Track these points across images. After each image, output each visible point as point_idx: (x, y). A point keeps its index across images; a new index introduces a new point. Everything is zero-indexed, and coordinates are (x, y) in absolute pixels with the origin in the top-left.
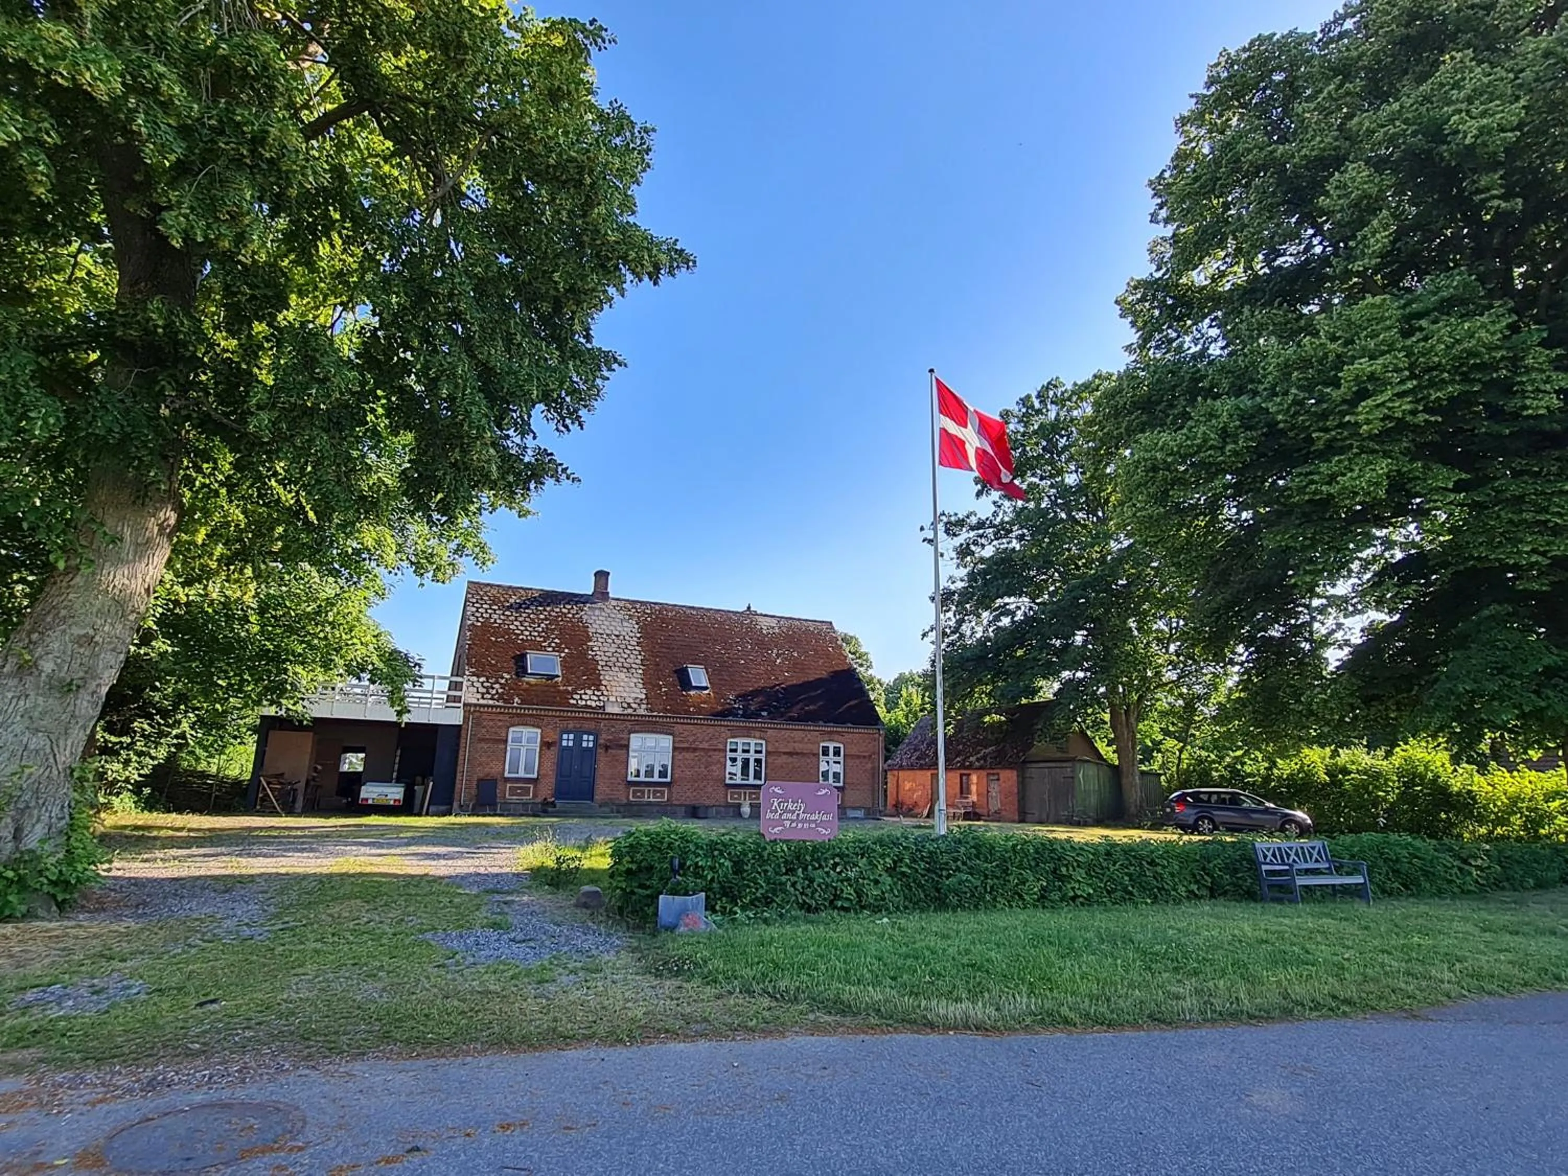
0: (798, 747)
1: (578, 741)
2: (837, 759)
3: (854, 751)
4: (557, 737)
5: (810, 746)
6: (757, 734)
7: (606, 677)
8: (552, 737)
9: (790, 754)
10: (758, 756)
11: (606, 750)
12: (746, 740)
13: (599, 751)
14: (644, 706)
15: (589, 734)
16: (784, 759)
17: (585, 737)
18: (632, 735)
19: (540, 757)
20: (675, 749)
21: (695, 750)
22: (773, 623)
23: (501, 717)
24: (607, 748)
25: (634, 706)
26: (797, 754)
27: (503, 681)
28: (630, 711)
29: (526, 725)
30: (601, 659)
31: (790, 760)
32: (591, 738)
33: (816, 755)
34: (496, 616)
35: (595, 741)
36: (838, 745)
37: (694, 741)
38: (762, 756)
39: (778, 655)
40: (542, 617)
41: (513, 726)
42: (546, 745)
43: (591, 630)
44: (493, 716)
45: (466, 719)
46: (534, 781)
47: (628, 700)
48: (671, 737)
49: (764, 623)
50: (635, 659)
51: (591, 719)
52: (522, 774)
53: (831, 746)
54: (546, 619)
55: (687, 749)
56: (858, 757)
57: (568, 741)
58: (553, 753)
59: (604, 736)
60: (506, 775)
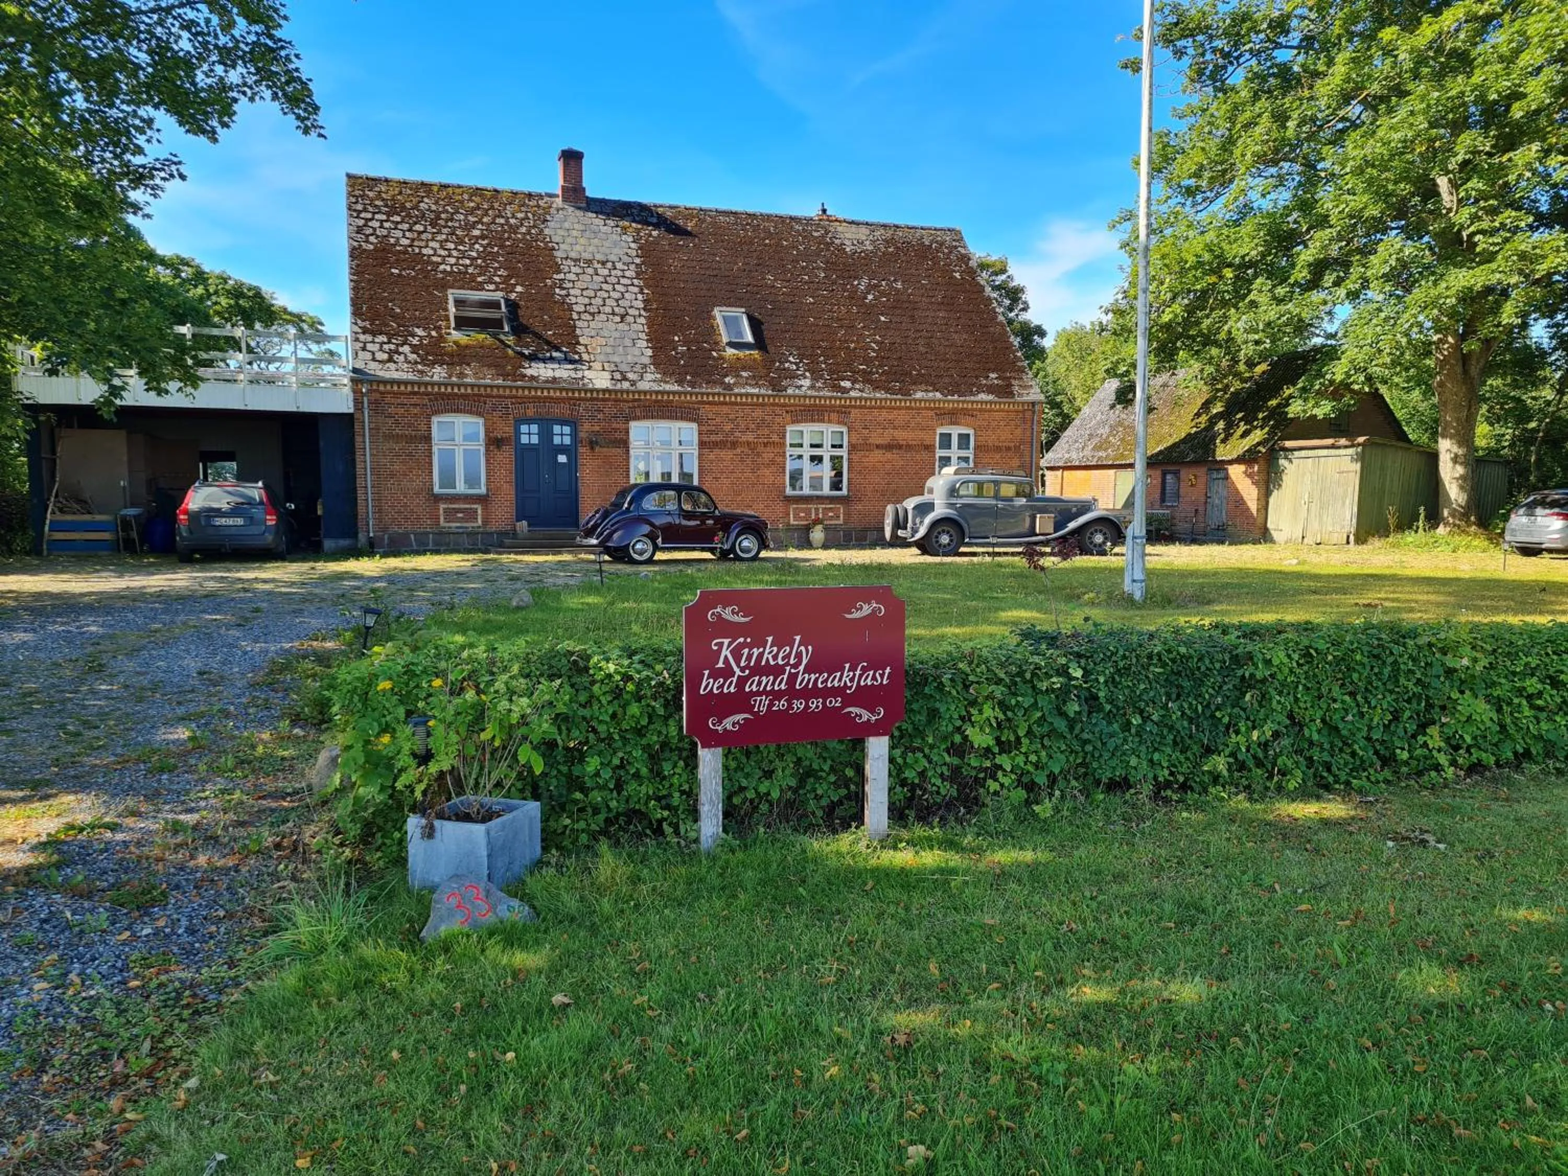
0: (902, 436)
1: (546, 435)
2: (963, 453)
3: (991, 439)
4: (511, 430)
5: (921, 435)
6: (834, 416)
7: (586, 331)
8: (504, 429)
9: (889, 447)
10: (837, 452)
11: (592, 448)
12: (817, 427)
13: (581, 450)
14: (648, 377)
15: (563, 423)
16: (877, 455)
17: (557, 429)
18: (633, 425)
19: (487, 461)
20: (702, 444)
21: (734, 445)
22: (862, 234)
23: (415, 400)
24: (592, 445)
25: (631, 376)
26: (900, 447)
27: (415, 341)
28: (626, 385)
29: (458, 411)
30: (578, 302)
31: (889, 455)
32: (567, 429)
33: (930, 448)
34: (399, 234)
35: (574, 435)
36: (965, 431)
37: (732, 431)
38: (843, 452)
39: (870, 288)
40: (476, 233)
41: (437, 412)
42: (494, 442)
43: (558, 254)
44: (403, 400)
45: (358, 403)
46: (482, 499)
47: (623, 367)
48: (694, 426)
49: (849, 238)
50: (635, 300)
51: (562, 400)
52: (461, 487)
53: (955, 431)
54: (483, 237)
55: (716, 444)
56: (998, 449)
57: (530, 435)
58: (506, 455)
59: (586, 426)
60: (437, 490)
